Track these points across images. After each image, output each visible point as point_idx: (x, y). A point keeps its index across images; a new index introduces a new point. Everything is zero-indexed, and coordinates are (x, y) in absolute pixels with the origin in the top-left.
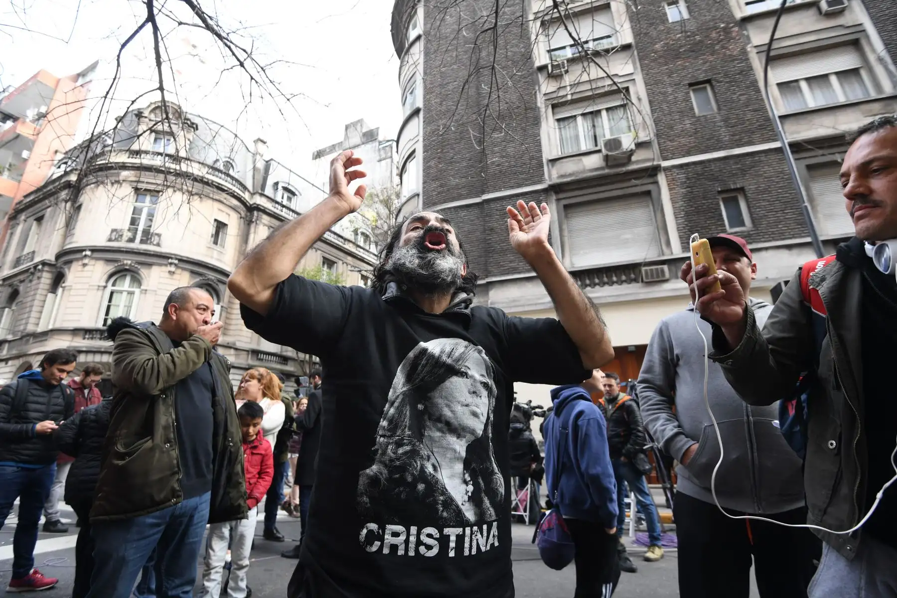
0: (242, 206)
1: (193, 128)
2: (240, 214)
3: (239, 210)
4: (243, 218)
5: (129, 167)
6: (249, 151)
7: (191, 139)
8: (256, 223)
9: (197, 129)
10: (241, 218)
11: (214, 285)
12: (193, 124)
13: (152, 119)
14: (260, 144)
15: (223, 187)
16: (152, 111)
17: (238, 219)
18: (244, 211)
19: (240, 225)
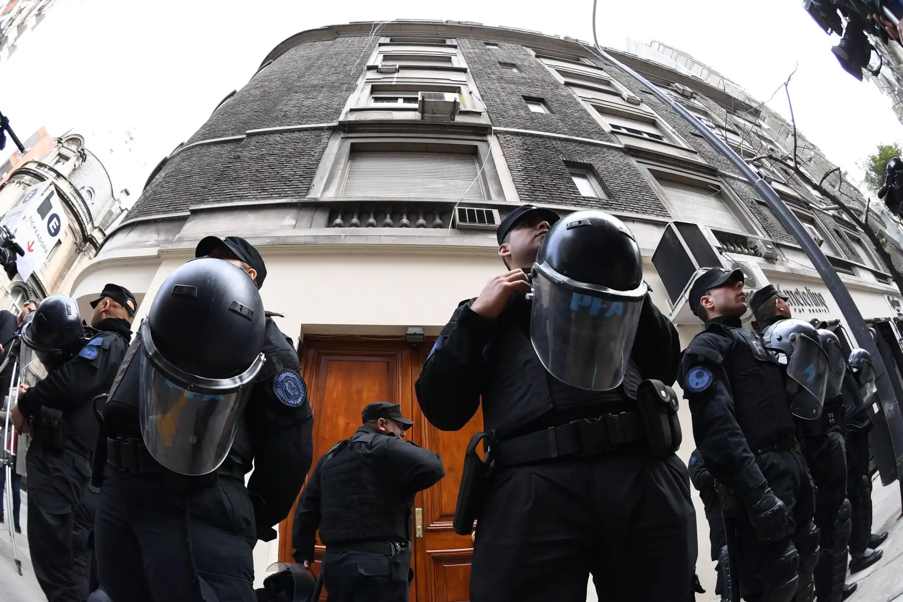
0: (81, 233)
1: (83, 158)
2: (76, 240)
3: (76, 235)
4: (77, 245)
5: (32, 173)
6: (113, 196)
7: (76, 167)
8: (84, 254)
9: (85, 161)
10: (75, 243)
11: (29, 292)
12: (84, 154)
13: (64, 146)
14: (124, 194)
15: (74, 208)
16: (67, 141)
17: (72, 242)
18: (80, 239)
19: (71, 249)
